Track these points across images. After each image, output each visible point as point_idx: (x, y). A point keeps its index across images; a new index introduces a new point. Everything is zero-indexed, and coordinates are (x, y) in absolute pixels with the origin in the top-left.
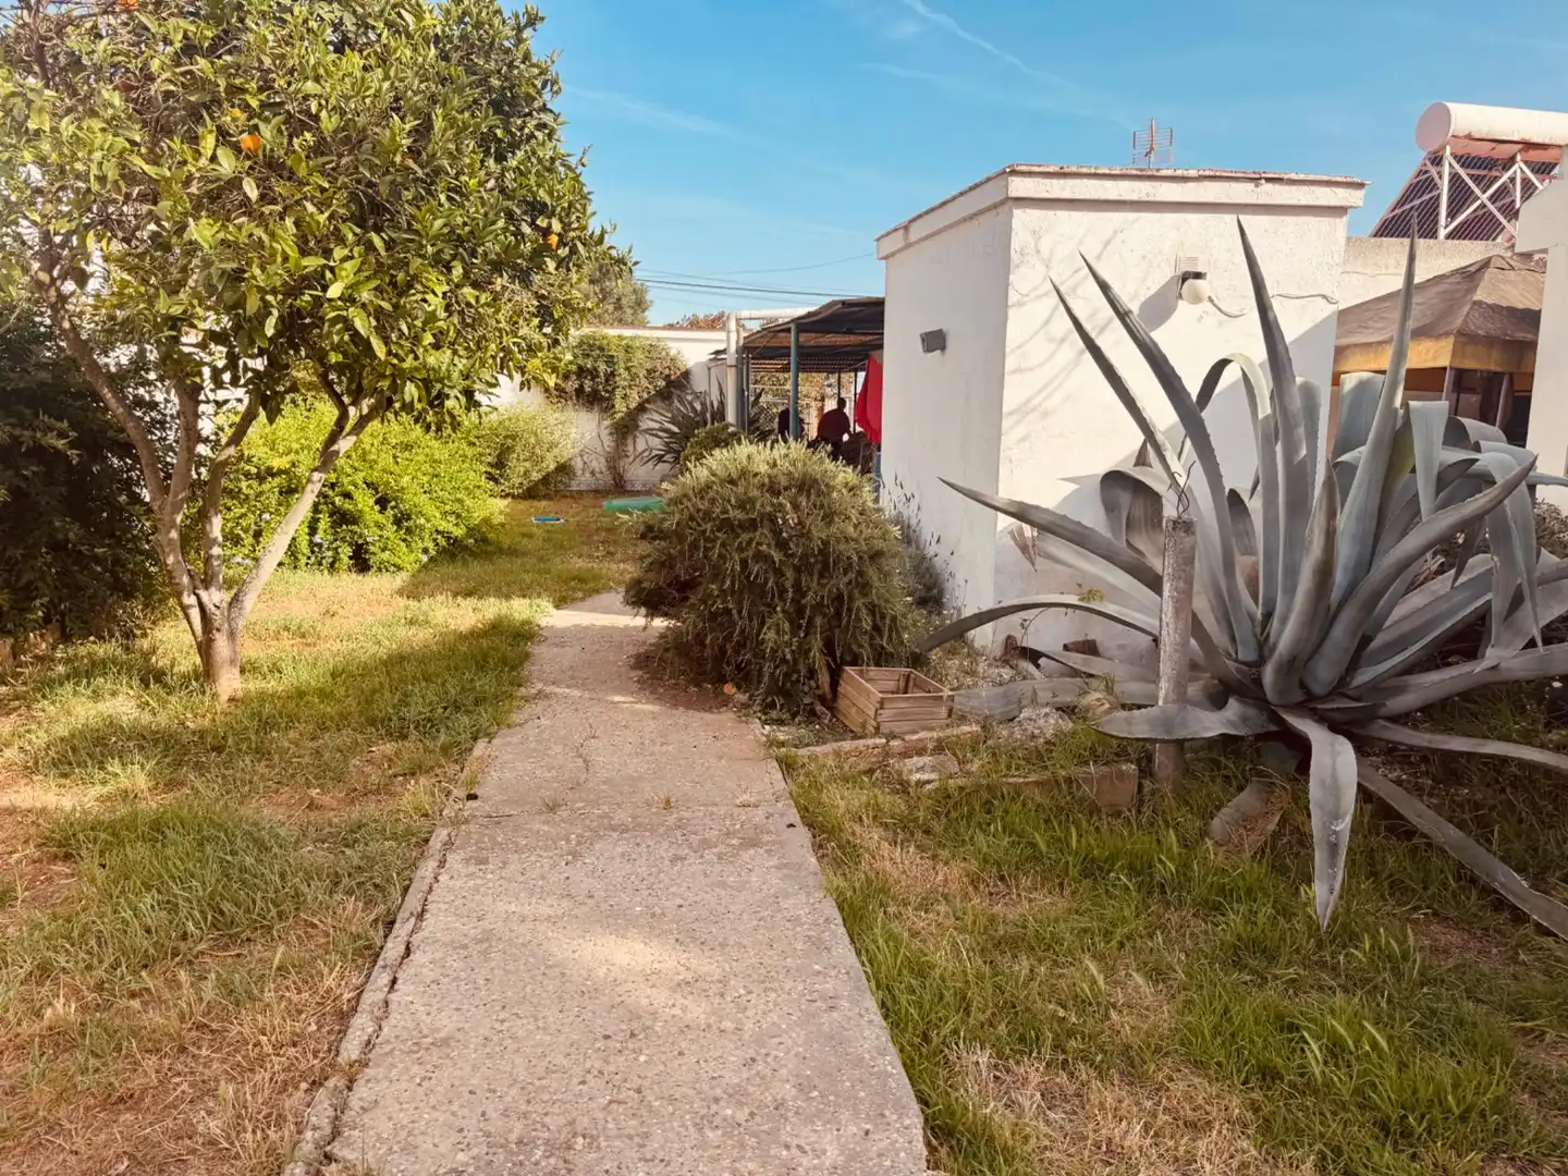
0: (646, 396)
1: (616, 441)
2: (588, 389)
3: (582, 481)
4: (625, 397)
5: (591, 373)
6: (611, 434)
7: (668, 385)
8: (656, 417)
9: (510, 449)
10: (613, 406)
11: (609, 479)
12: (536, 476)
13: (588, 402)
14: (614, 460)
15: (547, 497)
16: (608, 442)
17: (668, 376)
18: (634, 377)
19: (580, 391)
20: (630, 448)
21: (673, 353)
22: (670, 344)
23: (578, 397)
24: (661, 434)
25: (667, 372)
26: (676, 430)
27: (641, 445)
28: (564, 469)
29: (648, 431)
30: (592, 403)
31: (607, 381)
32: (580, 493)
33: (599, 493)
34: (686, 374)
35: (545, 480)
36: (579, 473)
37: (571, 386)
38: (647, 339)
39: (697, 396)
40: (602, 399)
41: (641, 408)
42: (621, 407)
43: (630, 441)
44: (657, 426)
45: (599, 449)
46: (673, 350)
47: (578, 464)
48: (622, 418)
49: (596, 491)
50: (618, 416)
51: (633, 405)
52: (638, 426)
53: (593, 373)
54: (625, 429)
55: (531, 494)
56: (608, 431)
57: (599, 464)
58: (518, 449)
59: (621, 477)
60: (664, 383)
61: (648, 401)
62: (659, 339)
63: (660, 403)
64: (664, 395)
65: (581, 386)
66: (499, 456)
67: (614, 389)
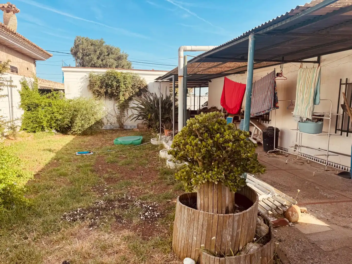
0: (131, 95)
1: (121, 111)
2: (109, 92)
3: (107, 126)
4: (124, 95)
5: (111, 86)
6: (118, 108)
7: (139, 91)
8: (137, 103)
9: (76, 115)
10: (119, 98)
11: (117, 125)
12: (86, 126)
13: (110, 96)
14: (119, 119)
15: (91, 134)
16: (118, 111)
17: (140, 87)
18: (127, 88)
19: (106, 93)
20: (126, 114)
21: (141, 79)
22: (140, 76)
23: (106, 95)
24: (138, 109)
25: (139, 86)
26: (143, 107)
27: (130, 113)
28: (99, 123)
29: (133, 108)
30: (111, 97)
31: (116, 89)
32: (106, 130)
33: (113, 131)
34: (146, 87)
35: (91, 128)
36: (105, 124)
37: (103, 91)
38: (131, 73)
39: (152, 94)
40: (115, 96)
41: (130, 99)
42: (122, 98)
43: (125, 112)
44: (136, 106)
45: (114, 114)
46: (142, 77)
47: (105, 121)
48: (123, 103)
49: (113, 130)
50: (121, 102)
51: (127, 98)
52: (129, 106)
53: (112, 86)
54: (124, 107)
55: (85, 133)
56: (117, 107)
57: (114, 120)
58: (79, 116)
59: (122, 124)
60: (138, 90)
61: (132, 96)
62: (136, 74)
63: (136, 96)
64: (138, 94)
65: (107, 91)
66: (71, 119)
67: (119, 92)
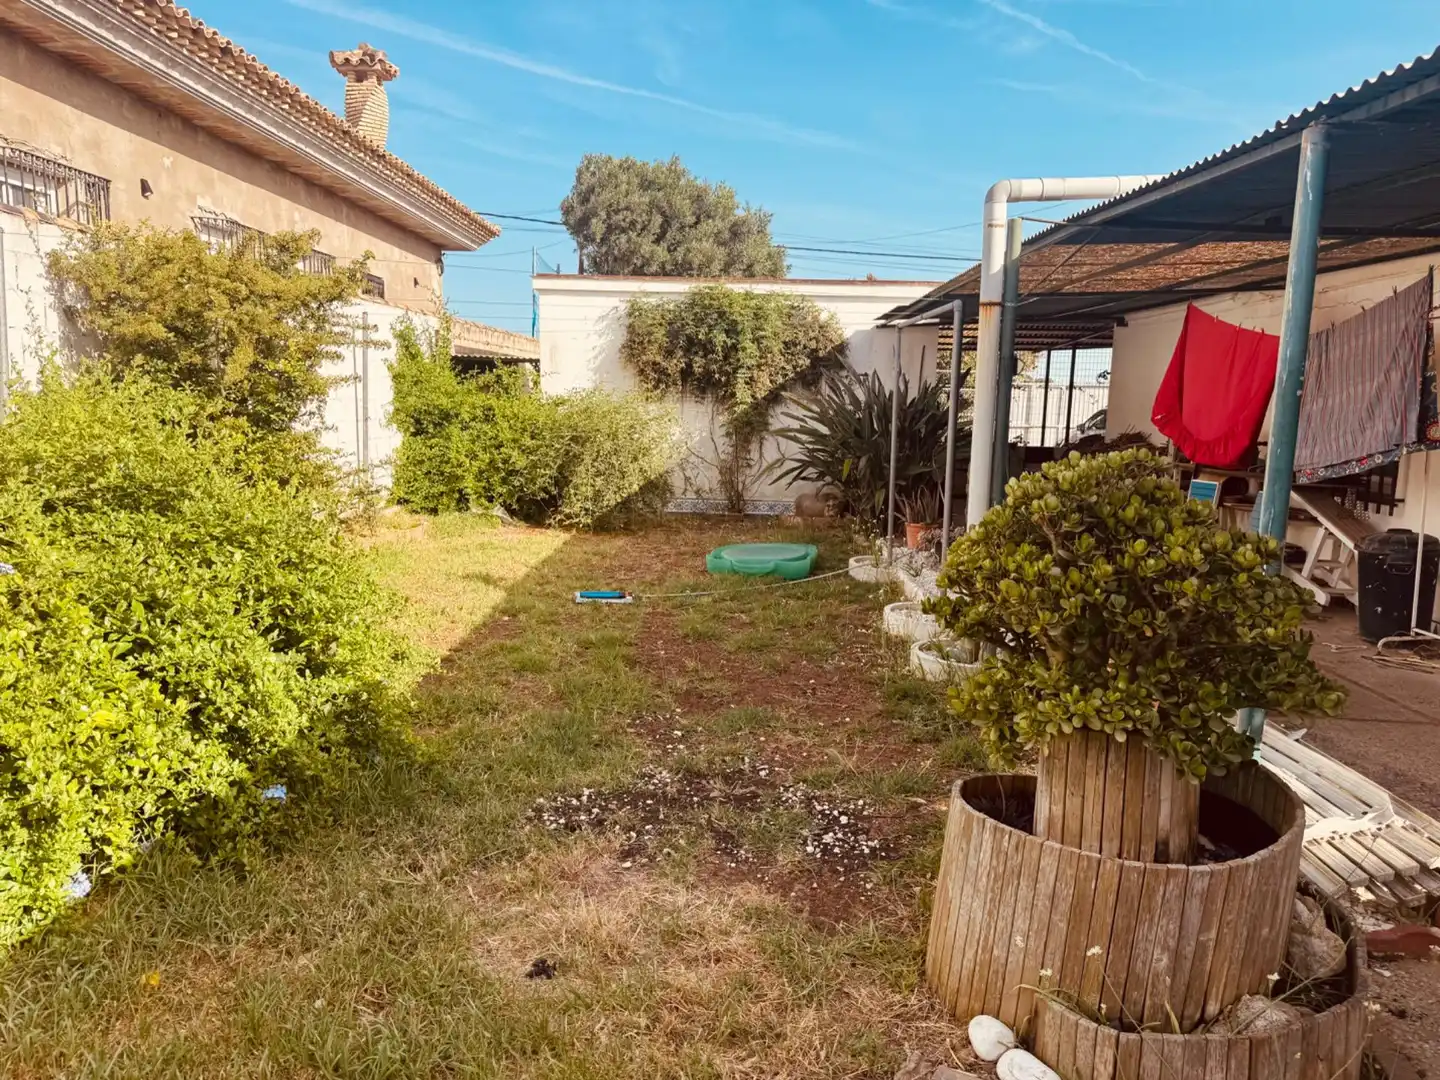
0: (780, 380)
1: (735, 446)
2: (697, 369)
3: (682, 501)
4: (750, 382)
5: (704, 347)
6: (728, 434)
7: (813, 365)
8: (800, 412)
9: (577, 458)
10: (733, 395)
11: (721, 498)
12: (611, 499)
13: (698, 388)
14: (730, 474)
15: (627, 529)
16: (724, 446)
17: (816, 351)
18: (764, 352)
19: (686, 373)
20: (755, 455)
21: (823, 317)
22: (820, 304)
23: (684, 381)
24: (804, 437)
25: (813, 344)
26: (824, 430)
27: (771, 452)
28: (656, 488)
29: (783, 433)
30: (703, 391)
31: (726, 358)
32: (681, 517)
33: (703, 520)
34: (842, 348)
35: (625, 505)
36: (678, 492)
37: (675, 365)
38: (787, 298)
39: (860, 380)
40: (717, 384)
41: (774, 398)
42: (743, 394)
43: (754, 447)
44: (796, 425)
45: (710, 456)
46: (825, 311)
47: (677, 481)
48: (746, 413)
49: (704, 517)
50: (739, 409)
51: (760, 395)
52: (767, 424)
53: (707, 348)
54: (749, 428)
55: (602, 526)
56: (723, 431)
57: (708, 478)
58: (588, 460)
59: (740, 496)
60: (808, 362)
61: (783, 387)
62: (803, 298)
63: (799, 389)
64: (807, 379)
65: (689, 365)
66: (561, 468)
67: (735, 371)
